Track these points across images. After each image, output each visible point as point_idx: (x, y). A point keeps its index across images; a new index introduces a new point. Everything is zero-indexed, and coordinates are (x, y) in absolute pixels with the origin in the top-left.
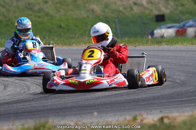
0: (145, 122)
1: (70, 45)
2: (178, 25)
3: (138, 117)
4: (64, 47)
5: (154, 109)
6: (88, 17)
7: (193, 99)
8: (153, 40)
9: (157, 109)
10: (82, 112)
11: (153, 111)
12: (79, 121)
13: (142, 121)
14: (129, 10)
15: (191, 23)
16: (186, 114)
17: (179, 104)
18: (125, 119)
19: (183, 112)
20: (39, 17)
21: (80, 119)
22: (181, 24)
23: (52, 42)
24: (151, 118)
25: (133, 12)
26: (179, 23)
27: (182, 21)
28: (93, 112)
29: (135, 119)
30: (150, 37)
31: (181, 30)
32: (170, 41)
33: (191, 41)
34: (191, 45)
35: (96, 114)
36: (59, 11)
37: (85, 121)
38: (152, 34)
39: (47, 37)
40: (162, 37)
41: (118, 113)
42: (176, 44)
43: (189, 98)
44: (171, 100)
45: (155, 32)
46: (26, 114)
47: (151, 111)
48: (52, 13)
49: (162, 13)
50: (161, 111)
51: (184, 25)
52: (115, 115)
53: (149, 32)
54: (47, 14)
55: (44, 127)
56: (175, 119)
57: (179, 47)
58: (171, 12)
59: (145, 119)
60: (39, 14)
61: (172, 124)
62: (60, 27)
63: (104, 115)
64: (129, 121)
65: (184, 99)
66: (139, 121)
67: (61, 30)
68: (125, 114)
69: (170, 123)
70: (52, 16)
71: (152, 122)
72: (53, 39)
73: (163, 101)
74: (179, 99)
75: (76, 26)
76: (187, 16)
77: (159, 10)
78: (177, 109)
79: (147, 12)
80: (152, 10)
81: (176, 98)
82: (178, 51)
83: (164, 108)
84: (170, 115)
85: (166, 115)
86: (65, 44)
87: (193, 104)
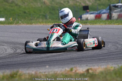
0: (77, 72)
1: (31, 24)
2: (96, 12)
3: (73, 69)
4: (28, 25)
5: (83, 64)
6: (42, 6)
7: (106, 58)
8: (82, 21)
9: (84, 64)
10: (39, 65)
11: (82, 65)
12: (37, 71)
13: (76, 71)
14: (67, 2)
15: (104, 11)
16: (103, 67)
17: (98, 61)
18: (66, 70)
19: (101, 66)
20: (12, 6)
21: (38, 70)
22: (98, 12)
23: (20, 22)
24: (81, 69)
25: (69, 4)
26: (97, 11)
27: (99, 10)
28: (46, 65)
29: (71, 70)
30: (79, 19)
31: (98, 15)
32: (92, 22)
33: (105, 22)
34: (105, 25)
35: (47, 67)
36: (24, 3)
37: (41, 71)
38: (81, 17)
39: (17, 19)
40: (87, 19)
41: (61, 66)
42: (95, 24)
43: (104, 57)
44: (93, 58)
45: (83, 16)
46: (4, 66)
47: (81, 65)
48: (20, 4)
49: (87, 5)
50: (87, 65)
51: (100, 13)
52: (59, 67)
53: (79, 16)
54: (17, 5)
55: (16, 74)
56: (96, 70)
57: (98, 25)
58: (92, 4)
59: (77, 70)
60: (12, 5)
61: (94, 73)
62: (25, 12)
63: (52, 67)
64: (68, 71)
65: (101, 58)
66: (74, 71)
67: (25, 14)
68: (65, 67)
69: (93, 72)
70: (19, 6)
71: (82, 72)
72: (20, 20)
73: (88, 59)
74: (98, 58)
75: (35, 12)
76: (102, 7)
77: (85, 3)
78: (97, 64)
79: (78, 4)
80: (81, 3)
81: (96, 57)
82: (97, 28)
83: (89, 64)
84: (93, 68)
85: (90, 68)
86: (28, 23)
87: (106, 61)
